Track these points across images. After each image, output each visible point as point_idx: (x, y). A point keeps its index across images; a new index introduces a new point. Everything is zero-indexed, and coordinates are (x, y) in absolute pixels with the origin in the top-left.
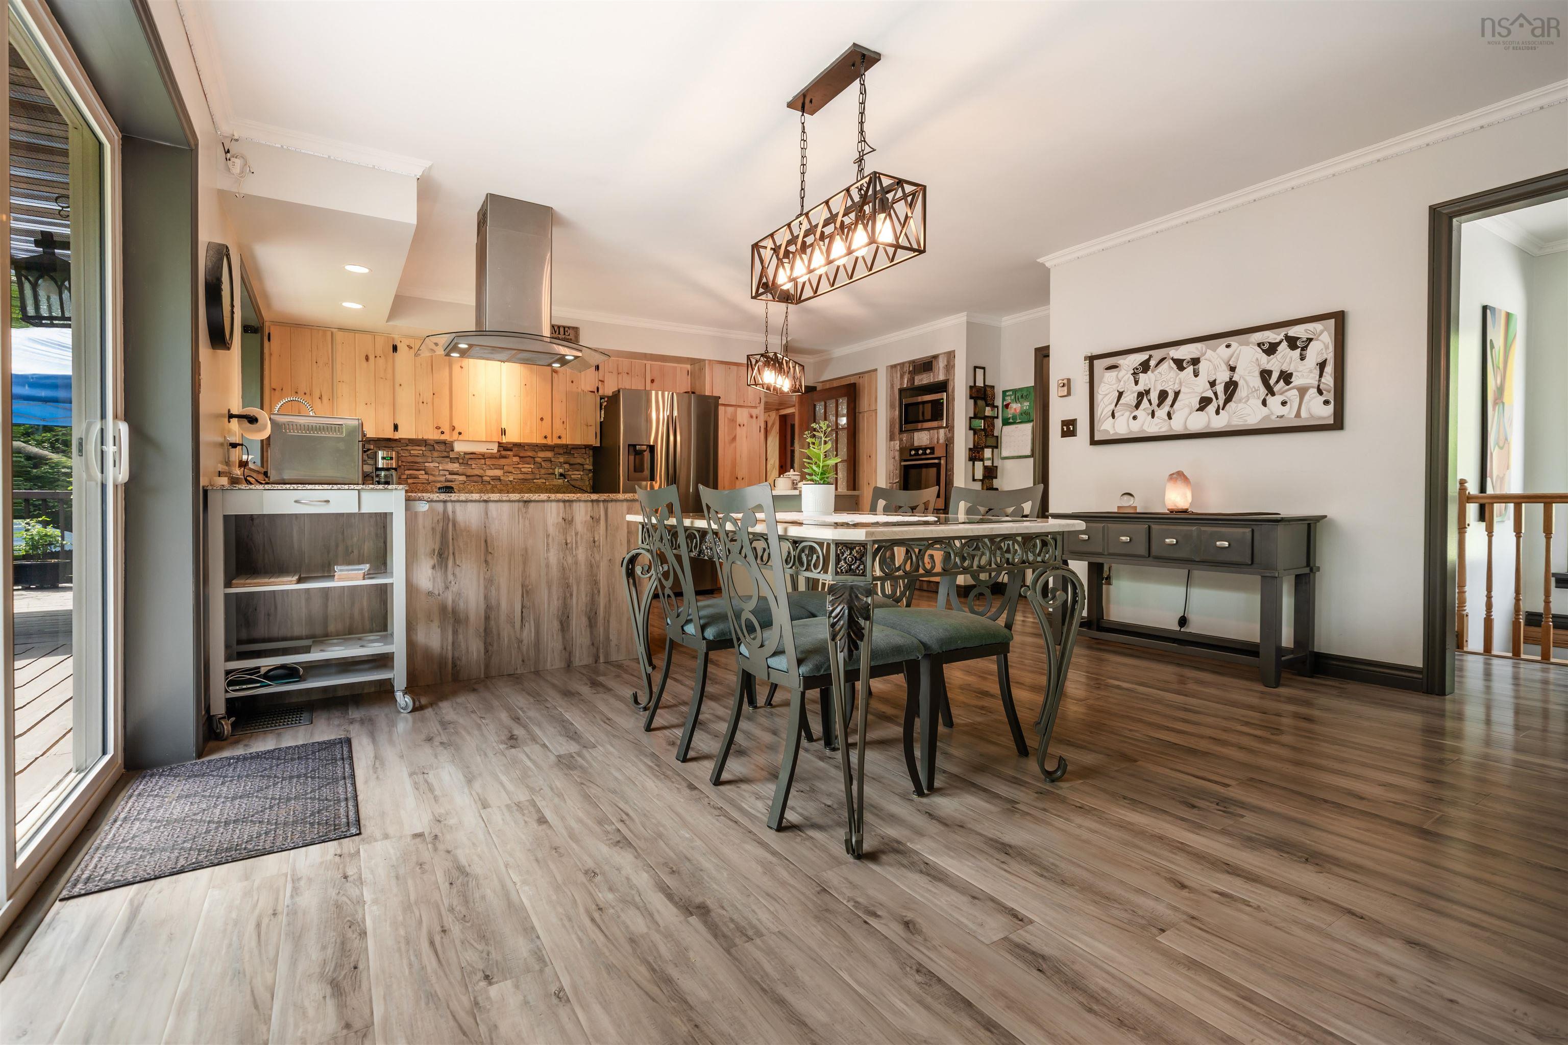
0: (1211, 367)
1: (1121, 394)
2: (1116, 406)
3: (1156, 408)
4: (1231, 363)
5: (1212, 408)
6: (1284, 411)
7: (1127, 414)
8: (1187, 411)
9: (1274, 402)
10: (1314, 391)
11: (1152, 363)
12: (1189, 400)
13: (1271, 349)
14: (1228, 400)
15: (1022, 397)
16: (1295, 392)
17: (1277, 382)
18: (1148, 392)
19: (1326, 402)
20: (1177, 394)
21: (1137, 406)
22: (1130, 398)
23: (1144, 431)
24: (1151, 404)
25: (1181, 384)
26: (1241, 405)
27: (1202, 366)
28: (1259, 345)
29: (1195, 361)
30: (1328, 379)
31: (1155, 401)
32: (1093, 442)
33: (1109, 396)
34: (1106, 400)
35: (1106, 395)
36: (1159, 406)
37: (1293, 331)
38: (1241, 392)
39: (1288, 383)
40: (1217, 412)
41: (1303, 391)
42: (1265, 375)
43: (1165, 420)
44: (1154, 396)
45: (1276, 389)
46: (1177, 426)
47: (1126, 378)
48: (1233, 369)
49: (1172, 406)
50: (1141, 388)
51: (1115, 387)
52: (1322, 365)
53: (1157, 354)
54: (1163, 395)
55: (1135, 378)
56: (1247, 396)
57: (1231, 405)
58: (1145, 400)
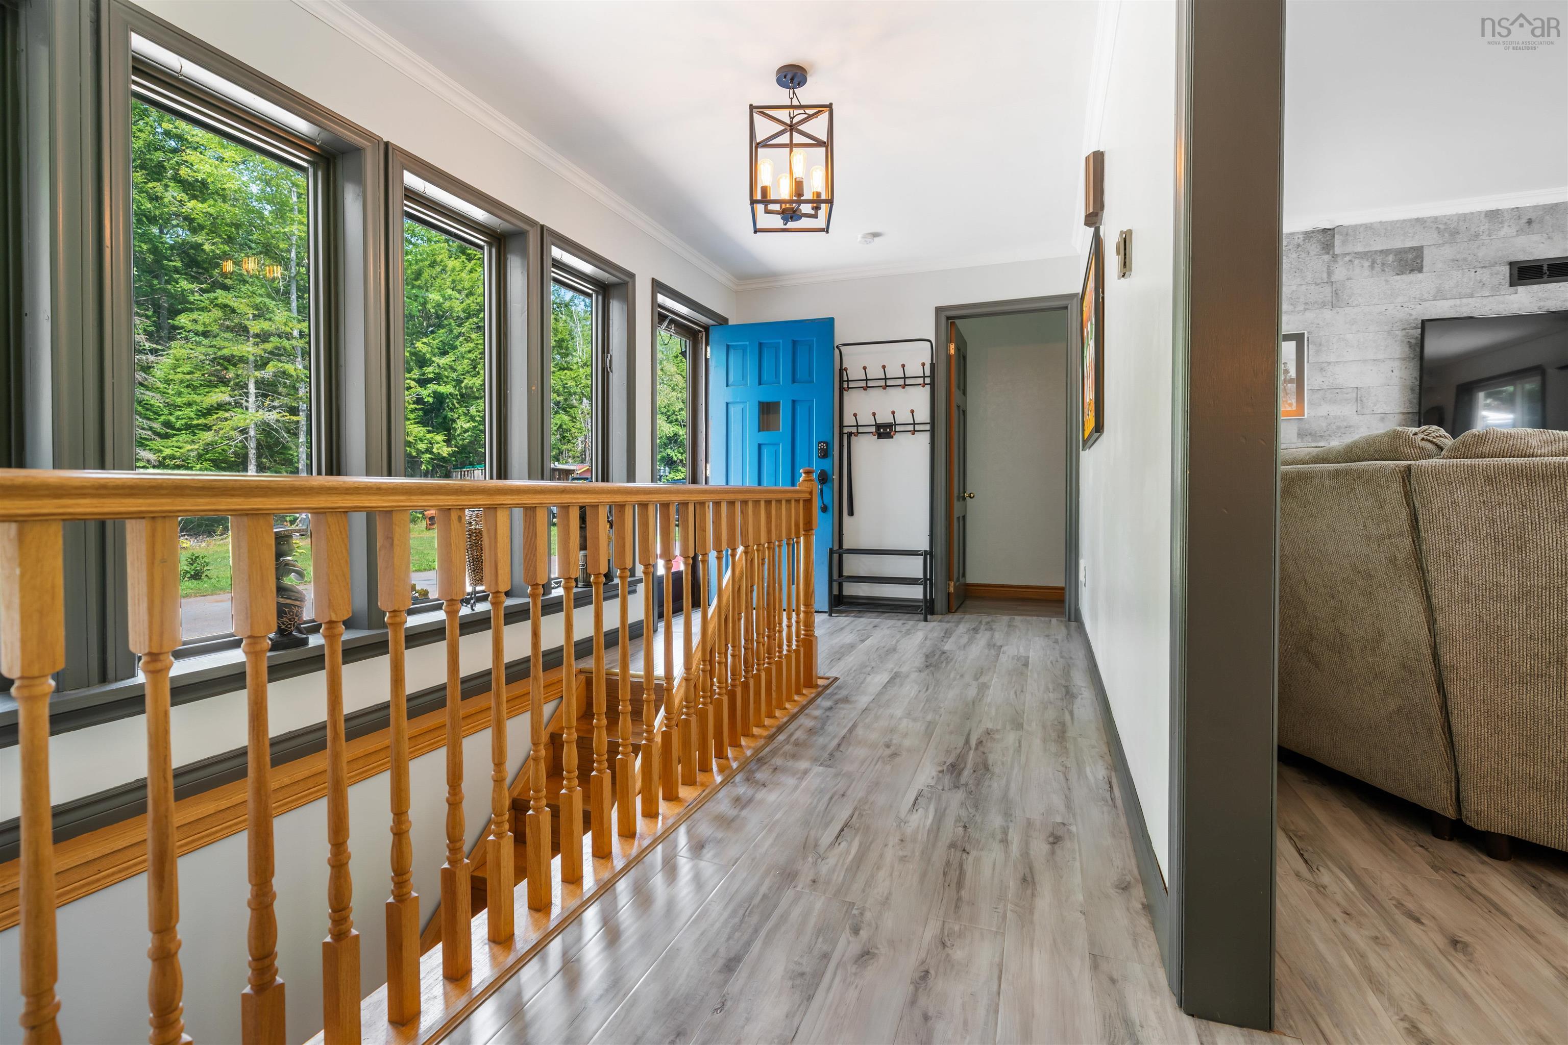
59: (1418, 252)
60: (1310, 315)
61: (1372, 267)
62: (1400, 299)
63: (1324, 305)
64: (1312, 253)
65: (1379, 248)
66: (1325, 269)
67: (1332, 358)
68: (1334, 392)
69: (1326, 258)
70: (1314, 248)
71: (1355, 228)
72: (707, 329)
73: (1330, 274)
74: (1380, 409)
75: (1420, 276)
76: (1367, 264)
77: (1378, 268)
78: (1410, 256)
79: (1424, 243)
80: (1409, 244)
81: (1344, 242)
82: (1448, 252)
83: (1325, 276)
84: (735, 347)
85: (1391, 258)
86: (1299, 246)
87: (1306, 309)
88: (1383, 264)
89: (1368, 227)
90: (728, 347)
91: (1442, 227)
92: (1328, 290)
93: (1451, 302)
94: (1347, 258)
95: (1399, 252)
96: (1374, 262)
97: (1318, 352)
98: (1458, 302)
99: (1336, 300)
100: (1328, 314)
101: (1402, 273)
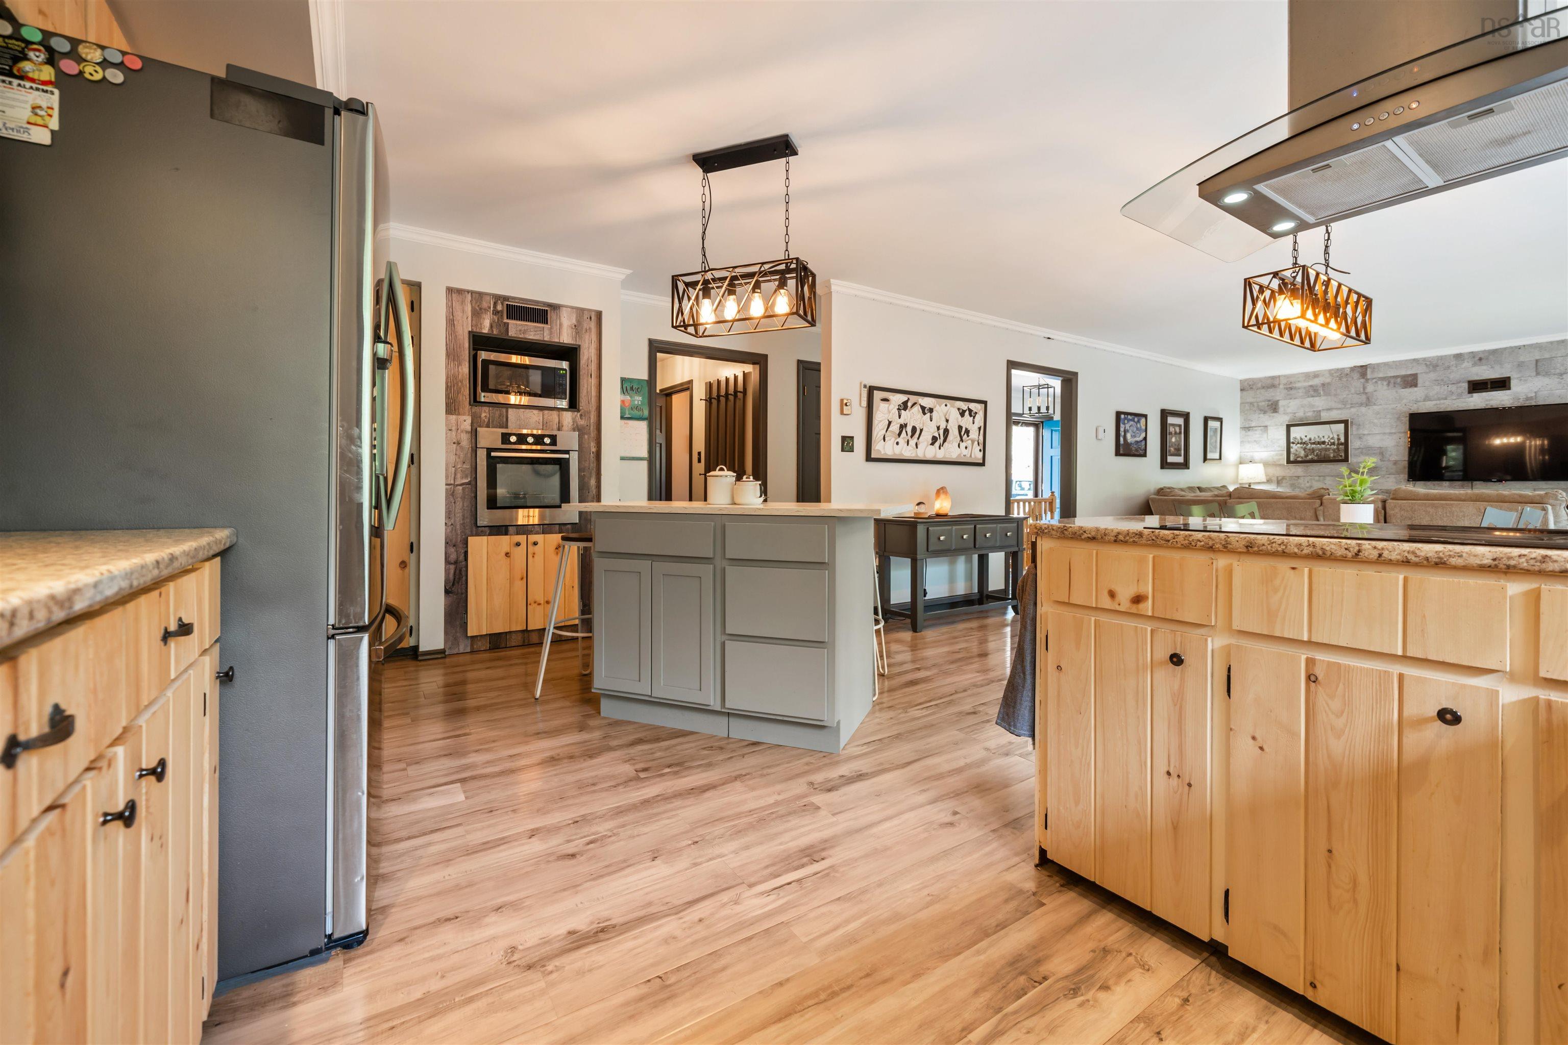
0: (938, 417)
1: (890, 423)
2: (886, 431)
3: (910, 439)
4: (947, 417)
5: (937, 444)
6: (965, 452)
7: (893, 439)
8: (925, 443)
9: (963, 445)
10: (976, 443)
11: (909, 404)
12: (926, 437)
13: (962, 414)
14: (945, 441)
15: (632, 388)
16: (970, 442)
17: (964, 434)
18: (906, 425)
19: (980, 450)
20: (921, 430)
21: (899, 435)
22: (895, 428)
23: (902, 454)
24: (907, 435)
25: (923, 424)
26: (950, 446)
27: (934, 414)
28: (959, 409)
29: (931, 410)
30: (981, 438)
31: (910, 433)
32: (869, 458)
33: (883, 422)
34: (879, 425)
35: (881, 421)
36: (912, 437)
37: (973, 406)
38: (950, 437)
39: (968, 436)
40: (940, 448)
41: (973, 442)
42: (960, 428)
43: (914, 449)
44: (909, 429)
45: (964, 438)
46: (920, 454)
47: (893, 411)
48: (947, 421)
49: (918, 439)
50: (902, 421)
51: (886, 416)
52: (980, 428)
53: (913, 399)
54: (914, 429)
55: (899, 413)
56: (952, 440)
57: (946, 444)
58: (904, 431)
59: (1415, 376)
60: (1353, 410)
61: (1388, 385)
62: (1404, 401)
63: (1361, 405)
64: (1355, 378)
65: (1392, 375)
66: (1362, 386)
67: (1366, 432)
68: (1368, 451)
69: (1362, 380)
70: (1356, 375)
71: (1378, 365)
72: (1042, 422)
73: (1364, 388)
74: (1393, 458)
75: (1416, 389)
76: (1385, 383)
77: (1392, 385)
78: (1410, 379)
79: (1418, 372)
80: (1409, 373)
81: (1373, 372)
82: (1433, 376)
83: (1362, 389)
84: (1056, 431)
85: (1399, 380)
86: (1347, 374)
87: (1351, 407)
88: (1394, 383)
89: (1386, 364)
90: (1052, 431)
91: (1428, 363)
92: (1364, 397)
93: (1434, 402)
94: (1374, 381)
95: (1404, 377)
96: (1389, 382)
97: (1358, 429)
98: (1438, 402)
99: (1368, 402)
100: (1363, 409)
101: (1405, 387)
